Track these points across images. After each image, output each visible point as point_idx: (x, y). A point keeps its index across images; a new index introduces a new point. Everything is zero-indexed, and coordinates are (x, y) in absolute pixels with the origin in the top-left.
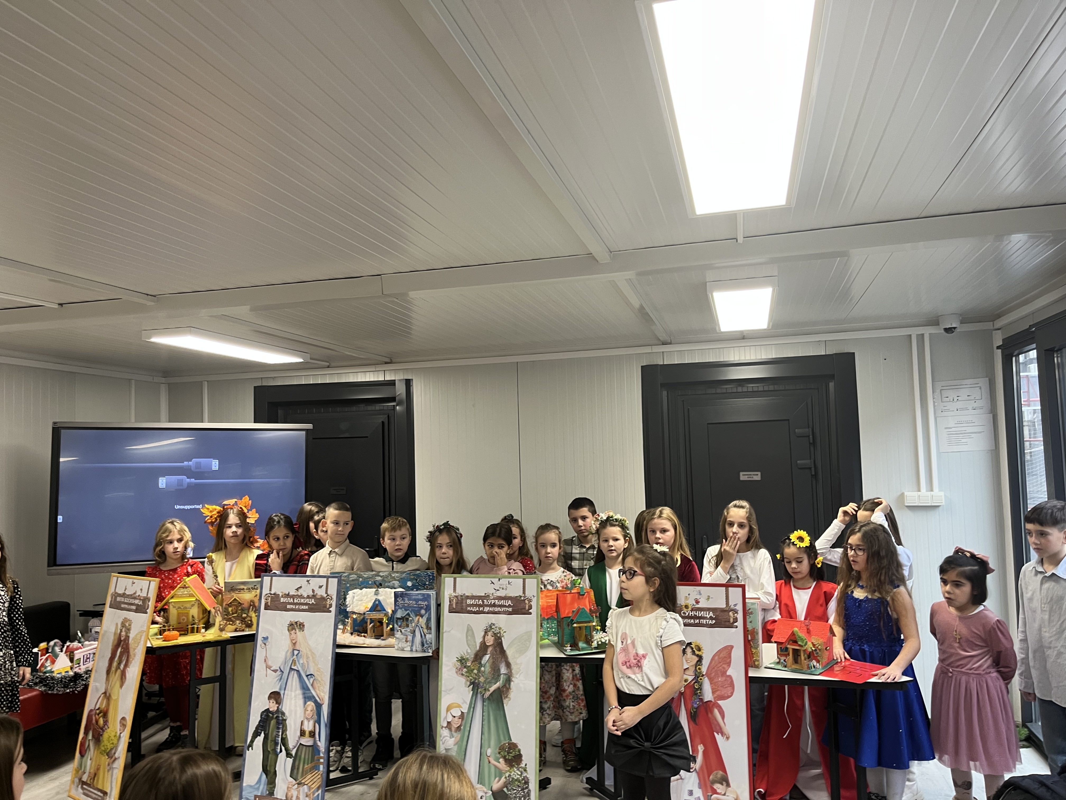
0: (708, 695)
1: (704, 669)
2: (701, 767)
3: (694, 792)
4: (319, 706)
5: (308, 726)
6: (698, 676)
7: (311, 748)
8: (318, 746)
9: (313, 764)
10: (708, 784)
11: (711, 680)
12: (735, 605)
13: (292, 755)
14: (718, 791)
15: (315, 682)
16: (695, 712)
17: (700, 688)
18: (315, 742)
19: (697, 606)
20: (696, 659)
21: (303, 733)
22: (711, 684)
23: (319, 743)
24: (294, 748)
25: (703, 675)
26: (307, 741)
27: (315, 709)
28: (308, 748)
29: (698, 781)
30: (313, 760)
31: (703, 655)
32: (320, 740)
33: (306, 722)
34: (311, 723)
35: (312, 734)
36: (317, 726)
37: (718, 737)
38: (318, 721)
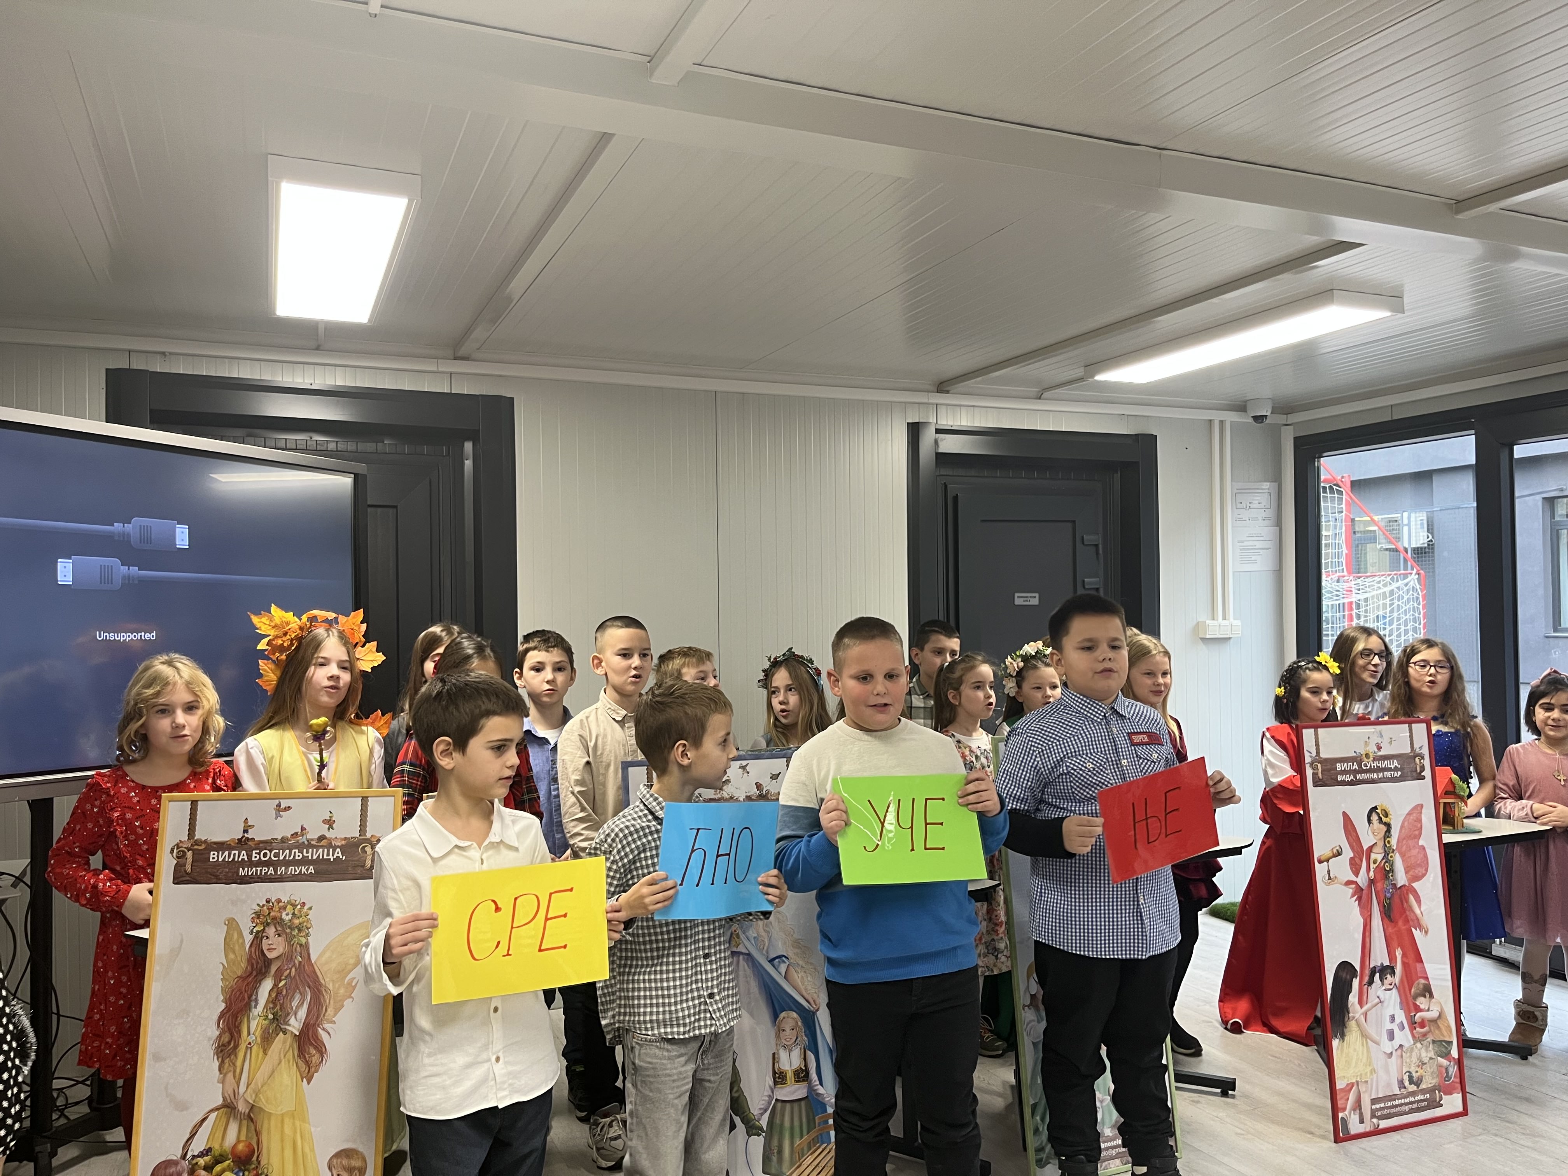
0: (1401, 878)
1: (1394, 841)
2: (1401, 981)
3: (1396, 1017)
4: (808, 1019)
5: (790, 1061)
6: (1387, 851)
7: (803, 1103)
8: (819, 1095)
9: (813, 1134)
10: (1410, 999)
11: (1403, 855)
12: (1421, 748)
13: (761, 1129)
14: (1422, 1007)
15: (791, 969)
16: (1389, 904)
17: (1392, 870)
18: (811, 1089)
19: (1380, 753)
20: (1384, 828)
21: (779, 1078)
22: (1403, 861)
23: (821, 1090)
24: (762, 1114)
25: (1393, 850)
26: (793, 1091)
27: (800, 1024)
28: (796, 1105)
29: (1399, 1000)
30: (811, 1126)
31: (1392, 823)
32: (821, 1084)
33: (783, 1055)
34: (796, 1054)
35: (802, 1075)
36: (811, 1056)
37: (1416, 933)
38: (813, 1046)
